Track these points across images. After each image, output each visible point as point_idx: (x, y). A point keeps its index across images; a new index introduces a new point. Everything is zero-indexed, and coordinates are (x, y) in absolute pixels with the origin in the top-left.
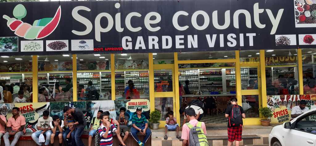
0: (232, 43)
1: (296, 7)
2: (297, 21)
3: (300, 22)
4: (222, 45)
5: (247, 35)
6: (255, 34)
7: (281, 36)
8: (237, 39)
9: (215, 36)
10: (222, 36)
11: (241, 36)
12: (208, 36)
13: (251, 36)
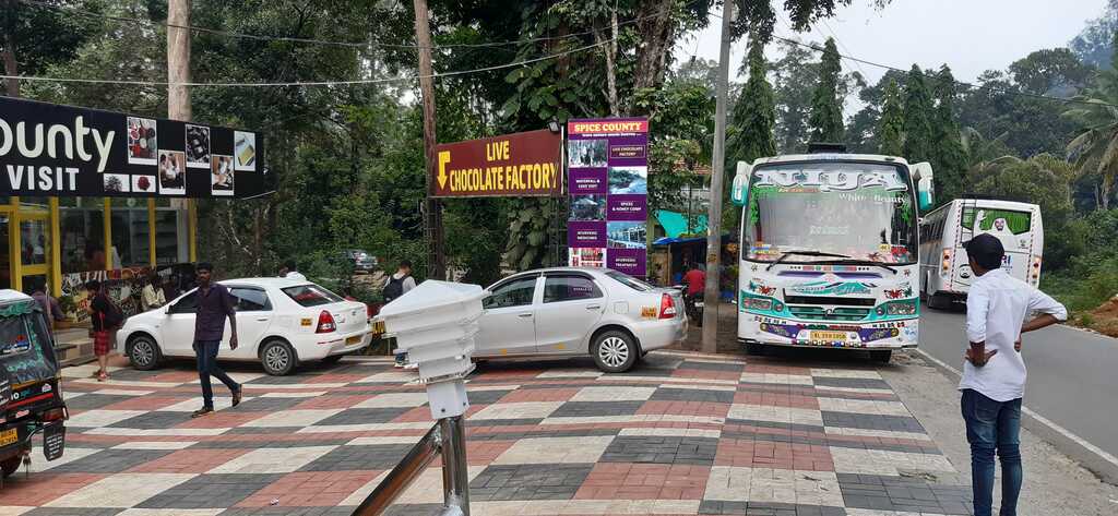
0: (46, 184)
1: (129, 130)
2: (130, 153)
3: (134, 156)
4: (31, 186)
5: (68, 170)
6: (77, 170)
7: (110, 175)
8: (53, 176)
9: (20, 169)
10: (31, 169)
11: (59, 170)
12: (10, 168)
13: (73, 172)
